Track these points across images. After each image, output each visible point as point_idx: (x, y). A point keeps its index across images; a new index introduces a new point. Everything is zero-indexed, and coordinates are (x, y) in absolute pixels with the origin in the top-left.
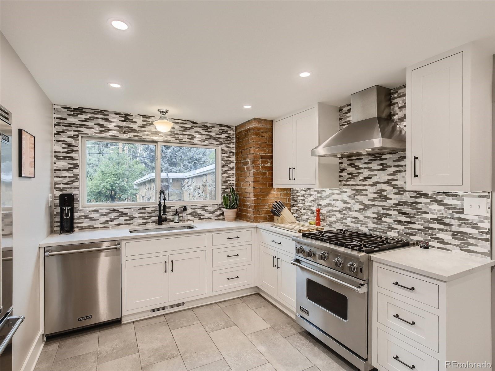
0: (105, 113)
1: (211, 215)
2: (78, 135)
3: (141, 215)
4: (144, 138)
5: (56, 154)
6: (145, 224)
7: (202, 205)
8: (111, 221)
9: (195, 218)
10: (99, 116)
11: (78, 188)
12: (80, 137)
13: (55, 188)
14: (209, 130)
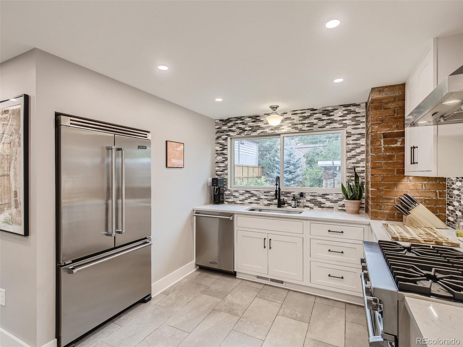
0: (243, 118)
1: (333, 204)
2: (227, 138)
3: (266, 197)
4: (268, 133)
5: (217, 152)
6: (269, 205)
7: (323, 193)
8: (246, 200)
9: (314, 205)
10: (239, 122)
11: (227, 174)
12: (229, 139)
13: (217, 174)
14: (331, 114)
